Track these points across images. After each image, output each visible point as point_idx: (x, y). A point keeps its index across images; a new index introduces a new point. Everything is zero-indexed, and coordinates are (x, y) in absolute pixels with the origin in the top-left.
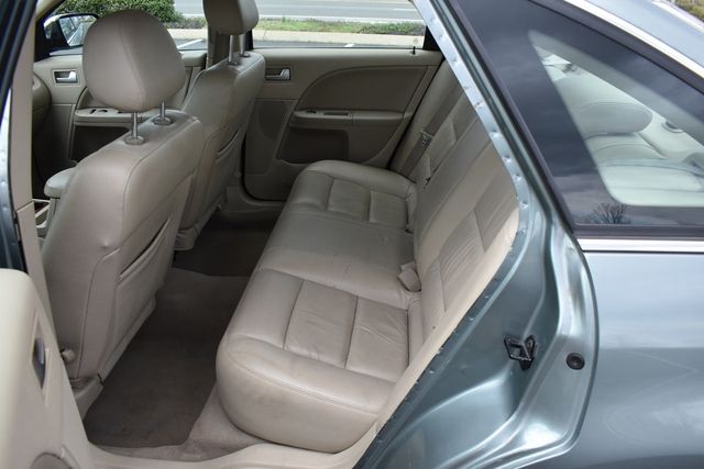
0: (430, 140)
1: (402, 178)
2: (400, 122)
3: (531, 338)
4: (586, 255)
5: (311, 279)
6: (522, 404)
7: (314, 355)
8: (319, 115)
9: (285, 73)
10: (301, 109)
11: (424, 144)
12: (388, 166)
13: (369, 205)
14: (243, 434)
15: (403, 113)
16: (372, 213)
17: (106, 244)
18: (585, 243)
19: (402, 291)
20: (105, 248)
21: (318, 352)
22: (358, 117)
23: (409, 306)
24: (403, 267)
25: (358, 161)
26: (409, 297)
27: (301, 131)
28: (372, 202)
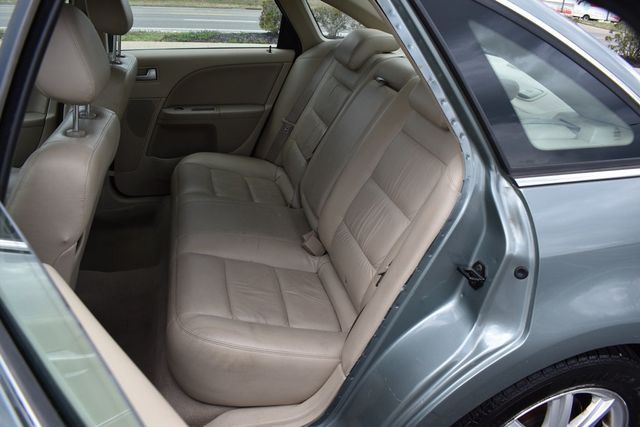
0: (293, 127)
1: (267, 163)
2: (262, 112)
3: (477, 263)
4: (521, 190)
5: (230, 257)
6: (480, 316)
7: (262, 321)
8: (187, 112)
9: (153, 73)
10: (168, 107)
11: (288, 131)
12: (253, 154)
13: (248, 188)
14: (208, 407)
15: (264, 105)
16: (254, 195)
17: (66, 238)
18: (521, 182)
19: (310, 257)
20: (65, 242)
21: (264, 318)
22: (224, 111)
23: (319, 270)
24: (305, 237)
25: (226, 151)
26: (316, 261)
27: (169, 127)
28: (251, 187)
